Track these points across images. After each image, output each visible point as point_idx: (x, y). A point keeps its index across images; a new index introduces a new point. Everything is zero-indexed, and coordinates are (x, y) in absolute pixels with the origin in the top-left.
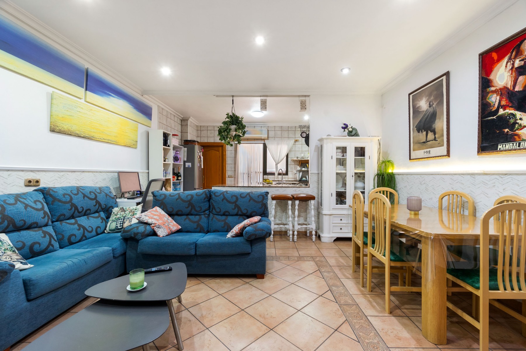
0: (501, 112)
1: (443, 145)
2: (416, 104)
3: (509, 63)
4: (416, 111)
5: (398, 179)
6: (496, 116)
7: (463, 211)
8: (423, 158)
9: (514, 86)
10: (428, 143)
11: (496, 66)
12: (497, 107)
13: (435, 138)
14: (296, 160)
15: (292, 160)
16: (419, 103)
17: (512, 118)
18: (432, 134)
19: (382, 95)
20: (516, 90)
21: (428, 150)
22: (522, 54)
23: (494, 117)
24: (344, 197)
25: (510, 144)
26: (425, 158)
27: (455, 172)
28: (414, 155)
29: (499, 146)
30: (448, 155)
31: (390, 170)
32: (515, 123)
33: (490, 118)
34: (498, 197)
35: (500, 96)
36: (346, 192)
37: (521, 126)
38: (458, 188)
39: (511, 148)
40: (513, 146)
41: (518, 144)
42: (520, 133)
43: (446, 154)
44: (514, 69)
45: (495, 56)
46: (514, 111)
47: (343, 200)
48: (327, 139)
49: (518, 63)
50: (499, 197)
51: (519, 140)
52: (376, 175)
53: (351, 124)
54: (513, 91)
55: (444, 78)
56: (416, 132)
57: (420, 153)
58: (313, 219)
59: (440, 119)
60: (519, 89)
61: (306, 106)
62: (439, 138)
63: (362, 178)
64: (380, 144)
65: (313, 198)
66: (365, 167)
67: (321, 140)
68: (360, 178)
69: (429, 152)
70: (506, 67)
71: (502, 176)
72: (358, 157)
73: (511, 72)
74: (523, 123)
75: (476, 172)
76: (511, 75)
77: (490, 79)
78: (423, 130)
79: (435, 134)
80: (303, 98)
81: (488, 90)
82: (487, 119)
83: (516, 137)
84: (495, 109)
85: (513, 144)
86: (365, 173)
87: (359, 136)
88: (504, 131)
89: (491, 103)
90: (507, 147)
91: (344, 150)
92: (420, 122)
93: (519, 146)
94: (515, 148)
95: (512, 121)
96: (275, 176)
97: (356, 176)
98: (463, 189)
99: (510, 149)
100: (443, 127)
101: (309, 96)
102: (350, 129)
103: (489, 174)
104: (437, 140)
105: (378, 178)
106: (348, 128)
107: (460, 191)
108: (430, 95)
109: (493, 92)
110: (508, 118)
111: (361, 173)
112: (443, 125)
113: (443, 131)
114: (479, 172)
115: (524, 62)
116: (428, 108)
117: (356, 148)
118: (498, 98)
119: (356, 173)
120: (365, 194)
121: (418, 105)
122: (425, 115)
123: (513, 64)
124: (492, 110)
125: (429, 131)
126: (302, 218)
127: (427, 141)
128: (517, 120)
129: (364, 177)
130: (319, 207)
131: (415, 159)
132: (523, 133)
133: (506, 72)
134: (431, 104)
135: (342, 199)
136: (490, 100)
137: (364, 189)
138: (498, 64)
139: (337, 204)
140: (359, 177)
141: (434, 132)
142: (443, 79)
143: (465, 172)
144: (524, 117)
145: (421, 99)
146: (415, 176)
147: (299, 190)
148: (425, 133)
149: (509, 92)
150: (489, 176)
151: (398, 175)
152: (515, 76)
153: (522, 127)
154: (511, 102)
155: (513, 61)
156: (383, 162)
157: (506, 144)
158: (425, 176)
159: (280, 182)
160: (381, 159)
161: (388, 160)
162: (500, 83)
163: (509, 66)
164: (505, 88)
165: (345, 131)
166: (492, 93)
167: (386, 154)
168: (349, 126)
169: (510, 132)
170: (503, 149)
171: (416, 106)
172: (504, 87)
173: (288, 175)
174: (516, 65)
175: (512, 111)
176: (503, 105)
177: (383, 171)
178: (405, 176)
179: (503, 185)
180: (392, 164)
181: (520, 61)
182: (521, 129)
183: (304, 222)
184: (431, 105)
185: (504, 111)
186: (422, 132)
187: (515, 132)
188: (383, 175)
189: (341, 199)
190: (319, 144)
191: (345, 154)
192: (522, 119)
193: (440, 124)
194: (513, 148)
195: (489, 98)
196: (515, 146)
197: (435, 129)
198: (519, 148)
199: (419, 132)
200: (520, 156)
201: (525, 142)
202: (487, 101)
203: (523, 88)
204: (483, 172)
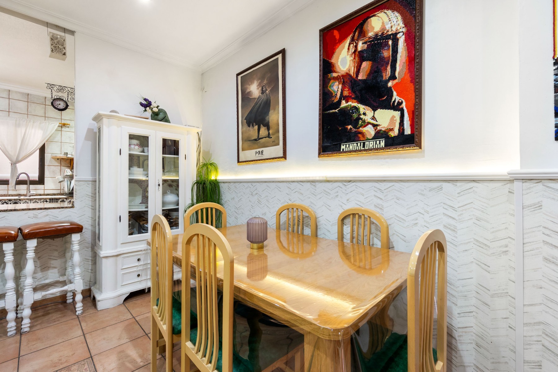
0: (344, 104)
1: (278, 144)
2: (246, 89)
3: (352, 45)
4: (245, 97)
5: (223, 188)
6: (338, 108)
7: (303, 229)
8: (254, 161)
9: (358, 73)
10: (260, 140)
11: (338, 47)
12: (339, 98)
13: (269, 134)
14: (62, 159)
15: (52, 158)
16: (249, 87)
17: (355, 112)
18: (265, 130)
19: (202, 74)
20: (359, 78)
21: (260, 150)
22: (364, 36)
23: (336, 111)
24: (144, 220)
25: (354, 144)
26: (257, 160)
27: (293, 179)
28: (244, 155)
29: (342, 146)
30: (284, 157)
31: (213, 177)
32: (359, 119)
33: (331, 111)
34: (341, 211)
35: (342, 84)
36: (147, 211)
37: (365, 122)
38: (297, 200)
39: (356, 149)
40: (357, 146)
41: (362, 143)
42: (364, 131)
43: (282, 156)
44: (357, 53)
45: (336, 33)
46: (357, 105)
47: (143, 224)
48: (109, 117)
49: (361, 46)
50: (343, 211)
51: (364, 139)
52: (195, 183)
53: (158, 102)
54: (356, 79)
55: (280, 56)
56: (246, 125)
57: (250, 154)
58: (77, 270)
59: (274, 109)
60: (362, 77)
61: (65, 48)
62: (273, 134)
63: (174, 188)
64: (199, 139)
65: (78, 229)
66: (178, 172)
67: (98, 118)
68: (171, 188)
69: (262, 152)
70: (349, 49)
71: (345, 184)
72: (168, 154)
73: (353, 56)
74: (367, 119)
75: (318, 178)
76: (354, 60)
77: (332, 62)
78: (254, 124)
79: (268, 129)
80: (60, 33)
81: (330, 76)
82: (328, 112)
83: (360, 135)
84: (337, 100)
85: (357, 144)
86: (178, 180)
87: (170, 123)
88: (347, 128)
89: (332, 92)
90: (351, 147)
91: (143, 141)
92: (251, 112)
93: (364, 147)
94: (360, 149)
95: (355, 116)
96: (9, 186)
97: (166, 185)
98: (302, 200)
99: (354, 149)
100: (278, 121)
101: (72, 33)
102: (156, 110)
103: (331, 181)
104: (271, 136)
105: (198, 188)
106: (152, 106)
107: (298, 203)
108: (262, 78)
109: (336, 79)
110: (351, 111)
111: (173, 181)
112: (279, 117)
113: (279, 126)
114: (321, 179)
115: (367, 45)
116: (261, 95)
117: (164, 141)
118: (340, 86)
119: (165, 181)
120: (178, 211)
121: (248, 90)
122: (257, 104)
123: (356, 47)
124: (333, 100)
125: (262, 125)
126: (56, 271)
127: (259, 138)
128: (360, 115)
129: (178, 186)
130: (95, 242)
131: (245, 162)
132: (367, 131)
133: (349, 56)
134: (264, 89)
135: (141, 223)
136: (332, 88)
137: (178, 205)
138: (340, 44)
139: (131, 234)
140: (170, 186)
141: (268, 127)
142: (278, 59)
143: (304, 179)
144: (368, 111)
145: (252, 83)
146: (244, 184)
147: (47, 215)
148: (256, 127)
149: (352, 80)
150: (331, 183)
151: (224, 182)
152: (358, 61)
153: (366, 124)
154: (354, 92)
155: (356, 43)
156: (205, 165)
157: (349, 144)
158: (258, 184)
159: (22, 197)
160: (201, 160)
161: (211, 163)
162: (342, 69)
163: (352, 50)
164: (348, 75)
165: (145, 111)
166: (334, 80)
167: (208, 154)
168: (154, 105)
169: (353, 129)
170: (346, 150)
171: (246, 91)
172: (347, 73)
173: (43, 184)
174: (359, 49)
175: (355, 104)
176: (346, 96)
177: (204, 178)
178: (232, 184)
179: (347, 195)
180: (216, 169)
181: (363, 43)
182: (365, 126)
183: (58, 279)
184: (264, 91)
185: (346, 103)
186: (253, 126)
187: (358, 130)
188: (204, 184)
189: (139, 224)
190: (95, 125)
191: (146, 149)
192: (365, 113)
193: (275, 117)
194: (358, 149)
195: (330, 86)
196: (360, 147)
197: (269, 122)
198: (364, 149)
199: (249, 126)
200: (363, 160)
201: (369, 142)
202: (329, 89)
203: (367, 76)
204: (325, 178)
